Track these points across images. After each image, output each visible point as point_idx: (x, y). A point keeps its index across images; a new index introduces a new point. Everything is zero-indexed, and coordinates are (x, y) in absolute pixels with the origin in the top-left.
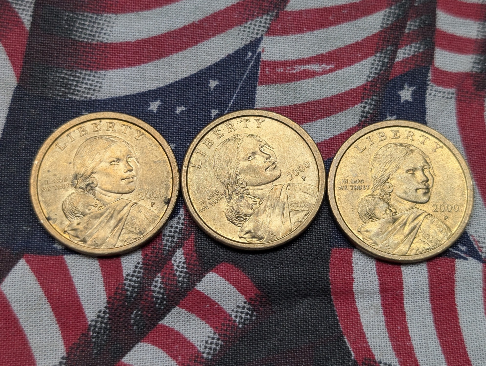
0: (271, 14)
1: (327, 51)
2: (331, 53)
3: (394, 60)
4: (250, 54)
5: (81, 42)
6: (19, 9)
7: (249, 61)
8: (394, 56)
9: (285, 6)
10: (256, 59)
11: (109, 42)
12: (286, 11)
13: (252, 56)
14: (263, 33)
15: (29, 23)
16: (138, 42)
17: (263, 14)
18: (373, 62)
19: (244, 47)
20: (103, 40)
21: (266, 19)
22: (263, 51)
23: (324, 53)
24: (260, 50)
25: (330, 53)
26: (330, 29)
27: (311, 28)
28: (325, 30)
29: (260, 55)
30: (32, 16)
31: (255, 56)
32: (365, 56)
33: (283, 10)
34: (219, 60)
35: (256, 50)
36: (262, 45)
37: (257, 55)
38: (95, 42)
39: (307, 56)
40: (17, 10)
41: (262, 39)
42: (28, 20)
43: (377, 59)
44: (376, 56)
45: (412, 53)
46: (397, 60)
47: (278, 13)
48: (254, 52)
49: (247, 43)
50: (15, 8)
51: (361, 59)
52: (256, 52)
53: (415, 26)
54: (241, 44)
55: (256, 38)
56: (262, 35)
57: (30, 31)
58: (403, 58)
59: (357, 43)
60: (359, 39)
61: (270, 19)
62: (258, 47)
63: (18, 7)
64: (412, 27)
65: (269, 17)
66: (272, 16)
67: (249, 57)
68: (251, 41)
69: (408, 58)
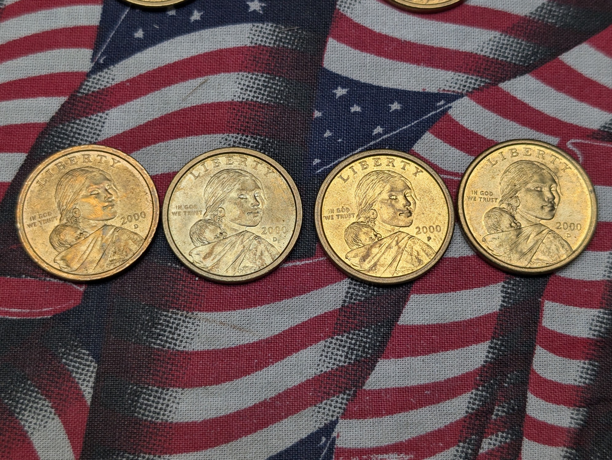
0: (348, 392)
1: (407, 438)
2: (411, 441)
3: (478, 451)
4: (324, 439)
5: (145, 420)
6: (79, 379)
7: (322, 448)
8: (479, 447)
9: (363, 383)
10: (330, 445)
11: (175, 421)
12: (364, 390)
13: (326, 442)
14: (338, 415)
15: (90, 396)
16: (205, 422)
17: (340, 392)
18: (456, 453)
19: (318, 431)
20: (168, 419)
21: (343, 399)
22: (338, 436)
23: (404, 440)
24: (334, 434)
25: (409, 440)
26: (412, 412)
27: (390, 412)
28: (406, 413)
29: (335, 440)
30: (94, 387)
31: (329, 442)
32: (447, 446)
33: (362, 388)
34: (291, 444)
35: (330, 434)
36: (337, 429)
37: (331, 440)
38: (159, 421)
39: (385, 443)
40: (77, 380)
41: (338, 422)
42: (89, 393)
43: (460, 449)
44: (459, 446)
45: (498, 443)
46: (481, 451)
47: (355, 392)
48: (328, 436)
49: (321, 426)
50: (75, 377)
51: (442, 449)
52: (330, 437)
53: (504, 411)
54: (315, 427)
55: (331, 421)
56: (338, 418)
57: (91, 405)
58: (488, 448)
59: (439, 430)
60: (442, 426)
61: (347, 399)
62: (333, 431)
63: (78, 376)
64: (500, 413)
65: (345, 397)
66: (349, 395)
67: (323, 442)
68: (325, 424)
69: (493, 450)
